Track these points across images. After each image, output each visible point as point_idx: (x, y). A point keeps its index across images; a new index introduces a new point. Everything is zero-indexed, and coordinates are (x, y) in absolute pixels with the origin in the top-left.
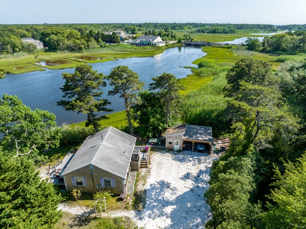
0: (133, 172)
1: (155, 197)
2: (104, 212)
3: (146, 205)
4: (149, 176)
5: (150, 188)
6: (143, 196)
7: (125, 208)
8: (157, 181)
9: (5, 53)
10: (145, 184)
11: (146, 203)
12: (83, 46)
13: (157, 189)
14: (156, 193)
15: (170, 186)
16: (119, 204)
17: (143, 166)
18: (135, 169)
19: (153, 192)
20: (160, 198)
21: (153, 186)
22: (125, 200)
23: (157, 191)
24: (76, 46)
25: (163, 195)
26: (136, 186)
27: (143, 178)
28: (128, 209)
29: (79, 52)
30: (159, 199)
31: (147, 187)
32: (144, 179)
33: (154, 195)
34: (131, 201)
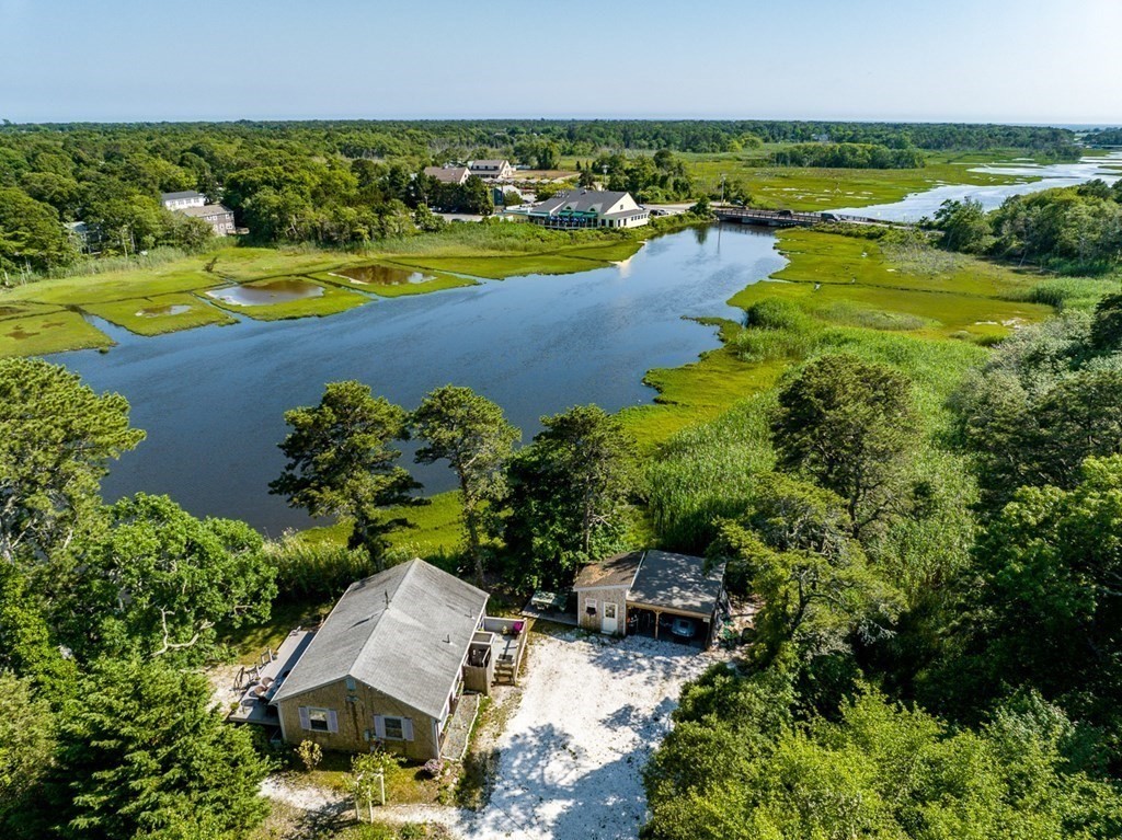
0: (471, 697)
1: (519, 772)
2: (379, 808)
3: (494, 797)
4: (514, 710)
5: (510, 747)
6: (490, 769)
7: (435, 800)
8: (534, 727)
9: (111, 252)
10: (499, 735)
11: (494, 790)
12: (363, 230)
13: (530, 751)
14: (525, 761)
15: (568, 744)
16: (421, 787)
17: (501, 680)
18: (478, 687)
19: (516, 758)
20: (534, 776)
21: (519, 741)
22: (437, 778)
23: (529, 756)
24: (340, 230)
25: (543, 768)
26: (473, 738)
27: (497, 717)
28: (443, 804)
29: (352, 250)
30: (529, 778)
31: (504, 743)
32: (501, 718)
33: (518, 766)
34: (455, 781)
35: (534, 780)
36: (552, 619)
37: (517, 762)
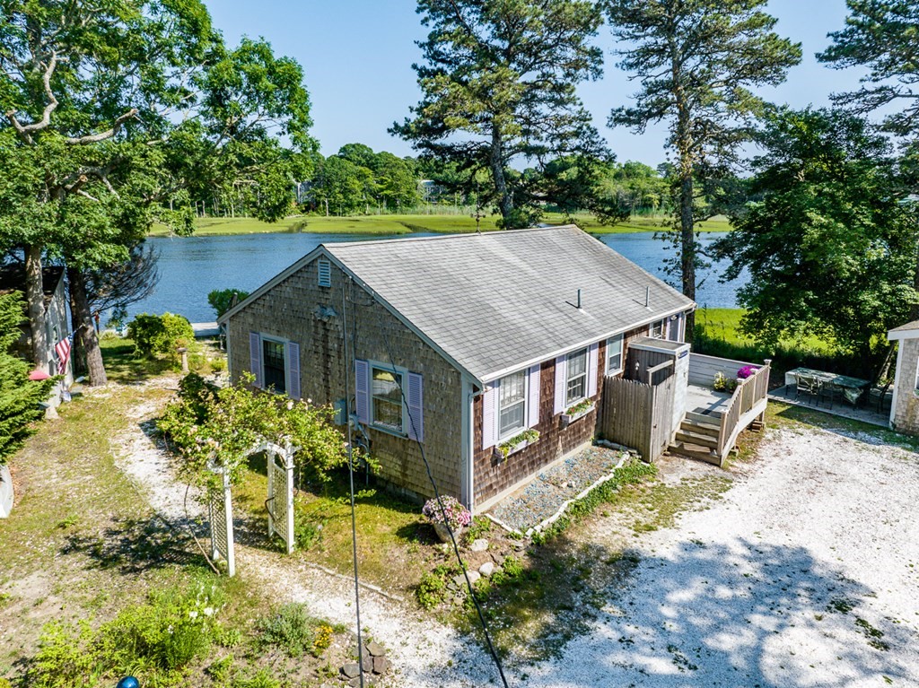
0: (609, 453)
1: (681, 619)
3: (576, 648)
4: (707, 499)
5: (670, 557)
6: (596, 582)
7: (411, 588)
8: (754, 541)
10: (650, 529)
11: (585, 631)
12: (655, 196)
13: (731, 583)
14: (708, 598)
15: (857, 603)
16: (400, 553)
18: (630, 436)
19: (683, 584)
20: (726, 641)
21: (700, 555)
22: (445, 547)
23: (724, 592)
24: (633, 196)
25: (763, 634)
26: (580, 510)
27: (660, 499)
28: (422, 605)
29: (641, 214)
30: (710, 642)
31: (663, 545)
32: (667, 506)
33: (684, 605)
34: (488, 568)
35: (726, 655)
36: (827, 411)
37: (684, 595)
